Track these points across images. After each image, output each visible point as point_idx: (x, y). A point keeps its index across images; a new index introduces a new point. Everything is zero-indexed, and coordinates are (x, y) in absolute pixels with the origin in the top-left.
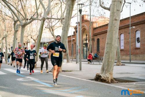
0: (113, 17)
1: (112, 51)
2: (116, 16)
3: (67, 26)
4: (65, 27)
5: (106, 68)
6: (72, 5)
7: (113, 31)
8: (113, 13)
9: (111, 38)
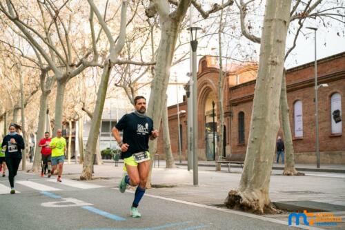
0: (269, 57)
1: (266, 137)
2: (275, 55)
3: (162, 78)
5: (252, 178)
6: (173, 30)
7: (267, 90)
8: (266, 46)
9: (263, 105)
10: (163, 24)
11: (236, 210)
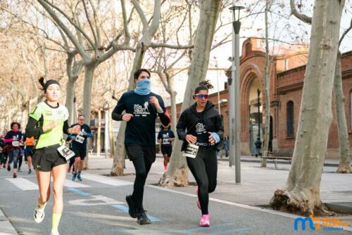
0: (321, 41)
1: (317, 130)
2: (327, 38)
3: (201, 64)
4: (195, 69)
5: (302, 175)
6: (213, 10)
7: (318, 77)
8: (318, 28)
9: (314, 96)
10: (202, 3)
11: (283, 211)
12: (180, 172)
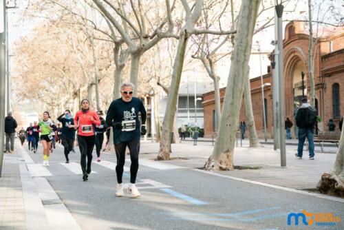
11: (331, 195)
12: (225, 155)
